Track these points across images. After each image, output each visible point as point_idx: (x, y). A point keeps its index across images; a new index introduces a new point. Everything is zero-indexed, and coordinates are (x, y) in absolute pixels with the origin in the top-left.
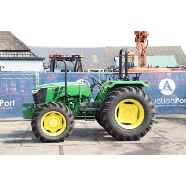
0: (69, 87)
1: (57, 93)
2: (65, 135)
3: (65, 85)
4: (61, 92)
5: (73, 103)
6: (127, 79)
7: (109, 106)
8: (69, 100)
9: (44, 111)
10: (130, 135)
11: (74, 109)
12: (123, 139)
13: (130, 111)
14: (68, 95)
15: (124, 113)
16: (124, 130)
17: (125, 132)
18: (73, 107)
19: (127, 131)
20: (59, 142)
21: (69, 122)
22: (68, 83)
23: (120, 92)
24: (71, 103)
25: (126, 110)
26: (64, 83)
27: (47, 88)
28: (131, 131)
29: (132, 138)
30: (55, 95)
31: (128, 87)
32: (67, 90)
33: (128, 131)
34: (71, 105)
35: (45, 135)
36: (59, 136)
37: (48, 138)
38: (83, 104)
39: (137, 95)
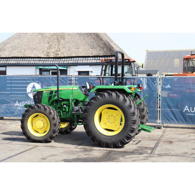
0: (61, 90)
1: (51, 96)
2: (49, 137)
3: (57, 89)
4: (55, 96)
5: (67, 106)
6: (116, 84)
7: (89, 111)
8: (63, 103)
9: (30, 113)
10: (108, 141)
11: (69, 111)
12: (102, 145)
13: (115, 117)
14: (60, 98)
15: (108, 119)
16: (103, 136)
17: (104, 138)
18: (67, 110)
19: (105, 137)
20: (43, 143)
21: (52, 125)
22: (60, 87)
23: (100, 96)
24: (65, 106)
25: (111, 116)
26: (57, 87)
27: (43, 91)
28: (111, 137)
29: (111, 145)
30: (50, 98)
31: (108, 92)
32: (59, 93)
33: (107, 137)
34: (65, 108)
35: (31, 134)
36: (43, 137)
37: (34, 138)
38: (77, 108)
39: (117, 101)
